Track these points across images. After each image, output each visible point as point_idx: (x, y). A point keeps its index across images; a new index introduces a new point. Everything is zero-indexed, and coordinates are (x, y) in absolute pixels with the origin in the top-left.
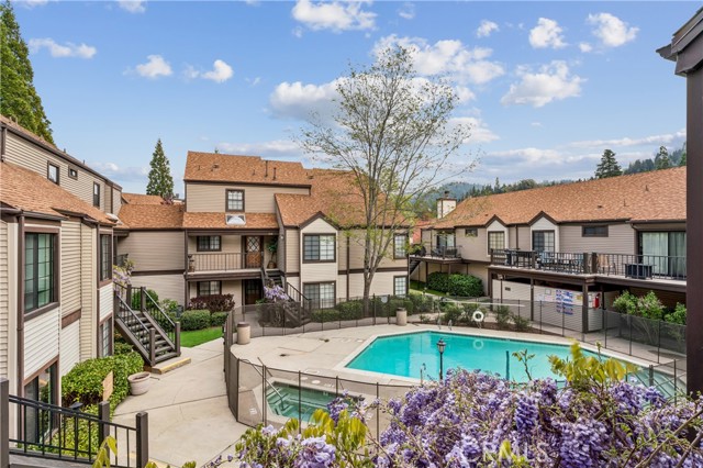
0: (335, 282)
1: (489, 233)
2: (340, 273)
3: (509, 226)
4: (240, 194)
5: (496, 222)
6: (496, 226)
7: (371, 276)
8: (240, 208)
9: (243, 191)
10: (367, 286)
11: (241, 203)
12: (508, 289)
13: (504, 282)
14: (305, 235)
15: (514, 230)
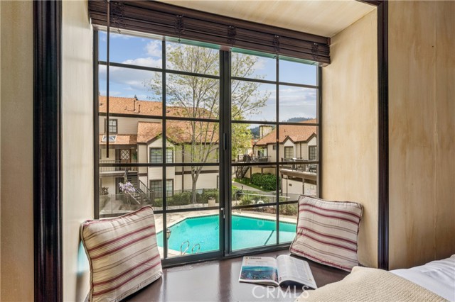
0: (173, 180)
1: (285, 148)
2: (177, 173)
3: (296, 143)
4: (115, 122)
5: (289, 140)
6: (289, 143)
7: (197, 176)
8: (115, 131)
9: (116, 120)
10: (194, 182)
11: (115, 128)
12: (290, 185)
13: (288, 180)
14: (151, 149)
15: (299, 145)
